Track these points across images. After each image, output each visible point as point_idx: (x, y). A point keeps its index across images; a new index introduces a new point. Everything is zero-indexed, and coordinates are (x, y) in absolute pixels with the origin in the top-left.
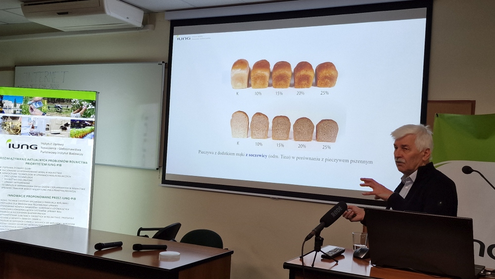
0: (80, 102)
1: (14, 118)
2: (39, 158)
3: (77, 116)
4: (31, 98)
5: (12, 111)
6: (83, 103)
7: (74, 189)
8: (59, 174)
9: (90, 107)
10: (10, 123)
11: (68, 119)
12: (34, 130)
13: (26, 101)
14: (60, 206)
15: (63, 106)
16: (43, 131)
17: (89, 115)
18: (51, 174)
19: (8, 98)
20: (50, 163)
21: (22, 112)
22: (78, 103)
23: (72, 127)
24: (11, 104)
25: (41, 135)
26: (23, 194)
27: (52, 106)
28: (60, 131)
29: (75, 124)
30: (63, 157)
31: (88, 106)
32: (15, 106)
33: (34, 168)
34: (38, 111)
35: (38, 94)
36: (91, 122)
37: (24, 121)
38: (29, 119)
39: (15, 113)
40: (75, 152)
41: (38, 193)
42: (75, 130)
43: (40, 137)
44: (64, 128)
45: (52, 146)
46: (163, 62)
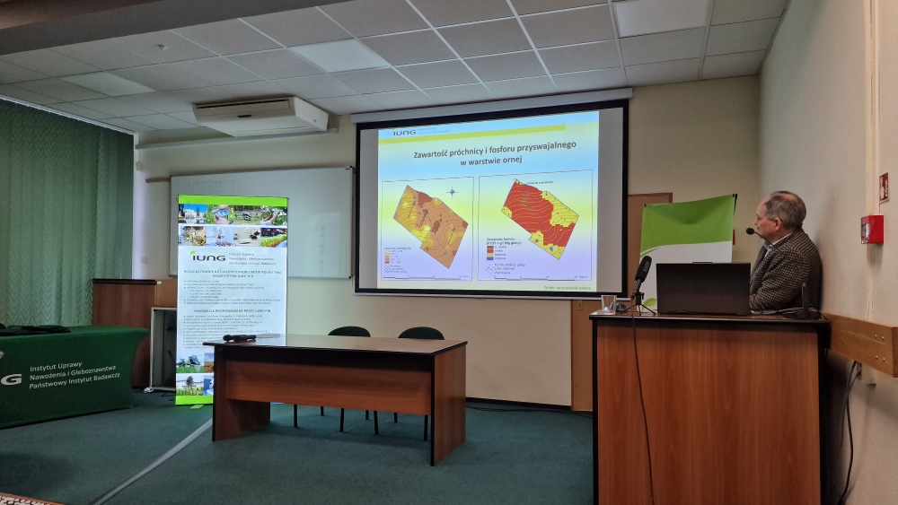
0: (270, 210)
1: (197, 228)
2: (227, 270)
3: (268, 225)
5: (195, 221)
6: (274, 210)
7: (267, 301)
8: (251, 286)
9: (281, 214)
10: (194, 234)
11: (257, 227)
12: (221, 240)
13: (210, 210)
14: (253, 320)
15: (252, 214)
16: (231, 241)
17: (281, 223)
18: (243, 286)
19: (190, 206)
20: (241, 274)
21: (206, 222)
23: (263, 235)
24: (195, 214)
25: (229, 245)
26: (212, 309)
27: (240, 214)
28: (249, 240)
29: (265, 232)
30: (253, 268)
31: (279, 213)
32: (198, 215)
33: (222, 280)
34: (224, 219)
35: (223, 202)
36: (284, 230)
37: (209, 231)
38: (215, 229)
39: (198, 222)
40: (267, 261)
41: (229, 307)
42: (266, 239)
43: (227, 247)
44: (254, 237)
45: (241, 257)
46: (351, 167)
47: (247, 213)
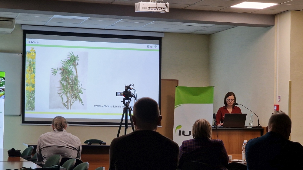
9: (2, 81)
17: (2, 85)
31: (1, 80)
36: (3, 89)
46: (21, 54)
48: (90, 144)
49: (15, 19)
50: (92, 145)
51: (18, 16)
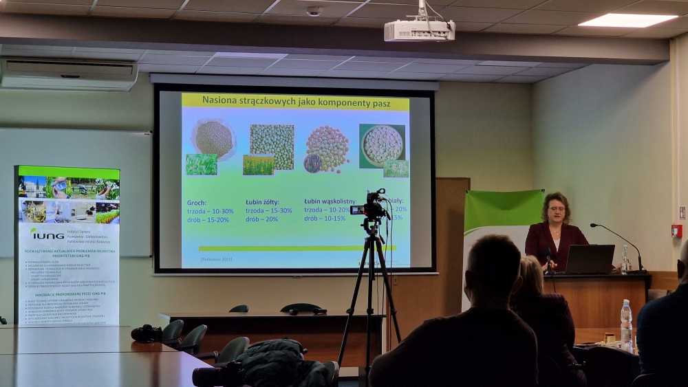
1: (37, 203)
2: (66, 249)
3: (102, 199)
4: (54, 178)
5: (35, 195)
6: (107, 183)
8: (88, 267)
9: (114, 188)
10: (34, 209)
11: (91, 202)
12: (60, 216)
14: (90, 303)
15: (88, 187)
16: (69, 217)
17: (114, 197)
18: (80, 267)
19: (30, 178)
20: (79, 253)
21: (45, 196)
22: (102, 183)
23: (98, 211)
24: (35, 187)
25: (68, 221)
26: (52, 292)
27: (77, 187)
28: (86, 216)
29: (101, 208)
30: (91, 246)
31: (112, 187)
32: (38, 188)
33: (61, 261)
34: (63, 193)
36: (117, 205)
37: (48, 205)
38: (54, 203)
39: (37, 196)
40: (102, 239)
41: (68, 290)
42: (101, 214)
43: (66, 224)
44: (89, 213)
45: (78, 234)
46: (151, 132)
47: (84, 186)
48: (295, 313)
49: (138, 62)
50: (299, 315)
51: (144, 55)
